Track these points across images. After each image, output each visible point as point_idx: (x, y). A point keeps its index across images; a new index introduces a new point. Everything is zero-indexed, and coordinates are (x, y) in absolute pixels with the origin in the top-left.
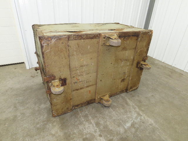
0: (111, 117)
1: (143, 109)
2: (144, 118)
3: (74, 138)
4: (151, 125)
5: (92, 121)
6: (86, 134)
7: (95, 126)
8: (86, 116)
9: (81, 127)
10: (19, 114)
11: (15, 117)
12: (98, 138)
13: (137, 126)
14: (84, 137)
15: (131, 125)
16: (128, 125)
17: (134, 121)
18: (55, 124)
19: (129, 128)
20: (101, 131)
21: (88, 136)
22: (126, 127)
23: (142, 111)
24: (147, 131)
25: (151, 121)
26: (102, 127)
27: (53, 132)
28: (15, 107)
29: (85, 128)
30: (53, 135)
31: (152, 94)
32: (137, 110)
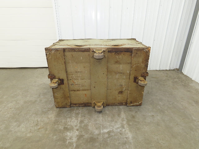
0: (96, 120)
1: (131, 124)
2: (125, 131)
3: (59, 125)
4: (126, 138)
5: (79, 119)
6: (69, 125)
7: (79, 122)
8: (78, 114)
9: (68, 120)
10: (38, 100)
11: (36, 101)
12: (75, 130)
13: (112, 134)
14: (66, 126)
15: (108, 132)
16: (106, 131)
17: (113, 130)
18: (54, 112)
19: (104, 133)
20: (80, 127)
21: (68, 127)
22: (102, 131)
23: (129, 125)
24: (119, 141)
25: (130, 135)
26: (83, 125)
27: (50, 116)
28: (39, 95)
29: (70, 121)
30: (48, 118)
31: (153, 114)
32: (125, 122)
